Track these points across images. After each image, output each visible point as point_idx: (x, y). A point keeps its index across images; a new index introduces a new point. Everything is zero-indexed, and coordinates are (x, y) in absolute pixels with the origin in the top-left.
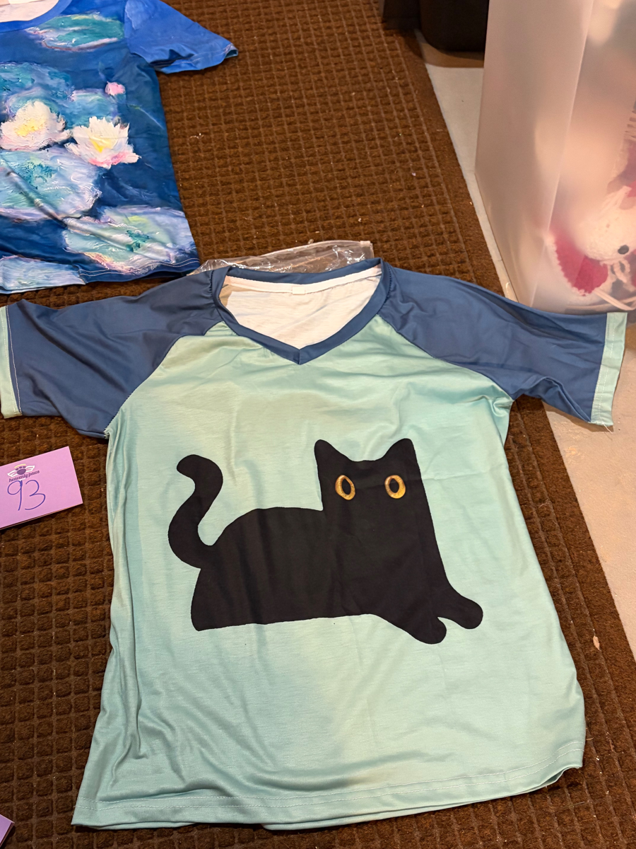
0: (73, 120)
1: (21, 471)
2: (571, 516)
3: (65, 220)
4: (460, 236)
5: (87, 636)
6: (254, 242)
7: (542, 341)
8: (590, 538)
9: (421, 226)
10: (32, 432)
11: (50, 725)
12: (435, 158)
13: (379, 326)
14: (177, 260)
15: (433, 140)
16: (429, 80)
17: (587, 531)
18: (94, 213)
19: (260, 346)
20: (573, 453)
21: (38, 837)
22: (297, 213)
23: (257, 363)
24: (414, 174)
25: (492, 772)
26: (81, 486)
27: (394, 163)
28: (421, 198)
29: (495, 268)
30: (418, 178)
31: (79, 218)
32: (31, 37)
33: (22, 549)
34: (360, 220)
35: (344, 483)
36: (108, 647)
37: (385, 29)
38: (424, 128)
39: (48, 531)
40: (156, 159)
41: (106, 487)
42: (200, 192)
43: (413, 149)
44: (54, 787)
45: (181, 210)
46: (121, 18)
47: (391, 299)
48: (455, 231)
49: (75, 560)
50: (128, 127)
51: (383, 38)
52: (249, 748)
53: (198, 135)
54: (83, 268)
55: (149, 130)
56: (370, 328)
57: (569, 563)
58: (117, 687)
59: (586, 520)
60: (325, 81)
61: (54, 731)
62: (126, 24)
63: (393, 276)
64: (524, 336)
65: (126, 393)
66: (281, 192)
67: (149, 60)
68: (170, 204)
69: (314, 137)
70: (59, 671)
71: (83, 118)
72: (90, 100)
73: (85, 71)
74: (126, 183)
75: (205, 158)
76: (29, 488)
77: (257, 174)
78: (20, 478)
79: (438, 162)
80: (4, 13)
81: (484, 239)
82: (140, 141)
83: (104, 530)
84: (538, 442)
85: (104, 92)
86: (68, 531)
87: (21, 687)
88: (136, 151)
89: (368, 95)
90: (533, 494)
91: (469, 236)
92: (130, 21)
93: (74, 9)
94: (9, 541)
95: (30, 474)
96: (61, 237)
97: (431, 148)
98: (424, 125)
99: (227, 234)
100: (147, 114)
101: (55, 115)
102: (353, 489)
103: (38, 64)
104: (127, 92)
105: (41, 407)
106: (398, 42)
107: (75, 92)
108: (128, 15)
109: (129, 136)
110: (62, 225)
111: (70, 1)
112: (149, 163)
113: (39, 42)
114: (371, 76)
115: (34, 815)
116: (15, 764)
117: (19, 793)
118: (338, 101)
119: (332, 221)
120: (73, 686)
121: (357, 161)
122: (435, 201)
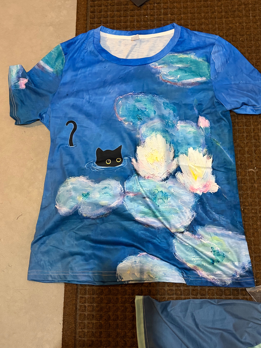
0: (179, 148)
3: (175, 234)
14: (241, 276)
18: (191, 228)
31: (182, 233)
32: (153, 70)
40: (229, 191)
42: (255, 219)
46: (208, 60)
50: (212, 159)
53: (254, 168)
54: (186, 274)
55: (225, 165)
62: (212, 66)
67: (228, 108)
68: (237, 230)
71: (185, 147)
72: (188, 131)
73: (186, 105)
74: (211, 209)
80: (136, 47)
82: (220, 174)
85: (197, 126)
88: (217, 181)
92: (214, 63)
93: (179, 48)
96: (172, 244)
100: (225, 151)
101: (168, 144)
103: (157, 95)
104: (211, 128)
107: (179, 122)
108: (213, 57)
109: (213, 168)
110: (173, 235)
111: (177, 40)
112: (225, 194)
113: (157, 75)
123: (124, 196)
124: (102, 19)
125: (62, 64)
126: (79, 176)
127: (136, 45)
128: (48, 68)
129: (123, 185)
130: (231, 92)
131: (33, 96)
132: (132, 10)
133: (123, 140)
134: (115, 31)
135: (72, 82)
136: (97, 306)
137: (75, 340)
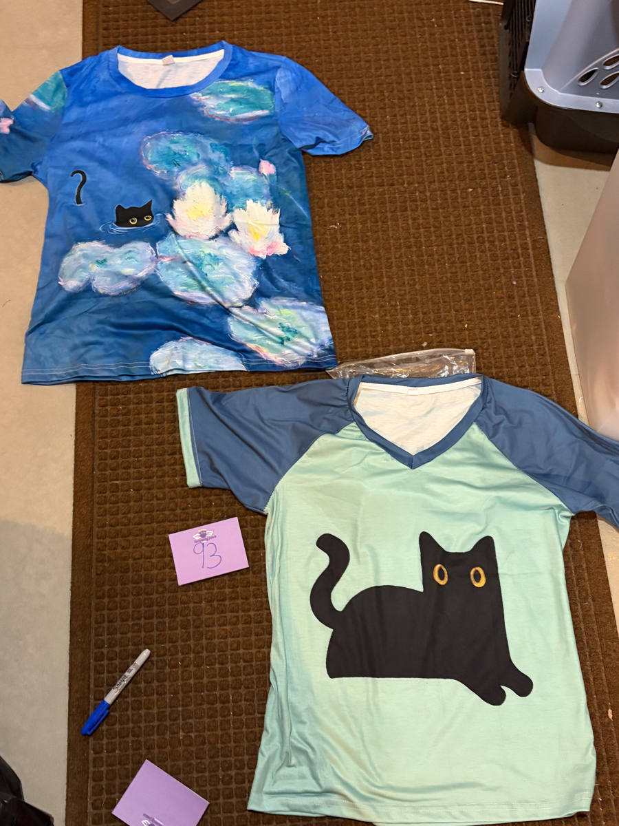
0: (233, 201)
1: (203, 535)
2: (605, 613)
3: (230, 309)
4: (547, 349)
5: (253, 672)
6: (380, 340)
7: (603, 456)
8: (617, 632)
9: (516, 337)
10: (210, 501)
11: (229, 736)
12: (533, 266)
13: (475, 434)
14: (319, 355)
15: (534, 248)
16: (537, 181)
17: (616, 626)
18: (252, 303)
19: (383, 451)
20: (614, 558)
21: (224, 813)
22: (415, 314)
23: (381, 466)
24: (515, 283)
25: (527, 802)
26: (247, 550)
27: (498, 269)
28: (518, 308)
29: (572, 384)
30: (517, 286)
31: (240, 307)
32: (195, 103)
33: (205, 598)
34: (466, 326)
35: (440, 570)
36: (268, 684)
37: (502, 118)
38: (527, 232)
40: (303, 252)
41: (265, 553)
42: (338, 286)
43: (516, 256)
44: (233, 780)
45: (322, 305)
46: (271, 87)
47: (486, 410)
48: (543, 344)
49: (243, 611)
50: (279, 213)
51: (500, 127)
52: (364, 767)
53: (336, 225)
54: (246, 357)
55: (297, 220)
56: (468, 436)
57: (599, 650)
58: (275, 715)
60: (446, 174)
61: (232, 740)
62: (277, 95)
63: (490, 389)
64: (588, 450)
65: (279, 477)
66: (403, 292)
67: (298, 145)
68: (314, 300)
69: (433, 234)
70: (235, 698)
71: (241, 200)
72: (246, 179)
73: (243, 146)
74: (279, 275)
75: (341, 250)
76: (209, 550)
77: (384, 271)
78: (202, 540)
79: (537, 271)
80: (170, 73)
81: (566, 353)
82: (290, 231)
83: (263, 589)
84: (589, 548)
85: (258, 172)
86: (237, 587)
87: (209, 706)
88: (286, 241)
89: (482, 193)
90: (579, 592)
91: (555, 350)
92: (280, 91)
93: (231, 74)
94: (195, 591)
95: (210, 538)
96: (227, 324)
97: (531, 256)
98: (527, 230)
99: (357, 330)
100: (296, 202)
101: (218, 196)
102: (446, 576)
103: (201, 134)
104: (278, 174)
105: (216, 482)
106: (512, 133)
107: (233, 168)
108: (278, 84)
109: (280, 224)
110: (227, 312)
111: (227, 63)
112: (297, 255)
113: (201, 109)
114: (487, 171)
115: (221, 797)
116: (207, 761)
117: (210, 781)
118: (456, 198)
119: (443, 324)
120: (244, 709)
121: (468, 264)
122: (529, 312)
123: (157, 262)
124: (120, 38)
125: (63, 98)
126: (91, 240)
127: (169, 71)
128: (42, 105)
129: (154, 246)
130: (302, 126)
131: (21, 142)
132: (164, 26)
133: (154, 193)
134: (139, 53)
135: (79, 122)
136: (123, 409)
137: (93, 453)
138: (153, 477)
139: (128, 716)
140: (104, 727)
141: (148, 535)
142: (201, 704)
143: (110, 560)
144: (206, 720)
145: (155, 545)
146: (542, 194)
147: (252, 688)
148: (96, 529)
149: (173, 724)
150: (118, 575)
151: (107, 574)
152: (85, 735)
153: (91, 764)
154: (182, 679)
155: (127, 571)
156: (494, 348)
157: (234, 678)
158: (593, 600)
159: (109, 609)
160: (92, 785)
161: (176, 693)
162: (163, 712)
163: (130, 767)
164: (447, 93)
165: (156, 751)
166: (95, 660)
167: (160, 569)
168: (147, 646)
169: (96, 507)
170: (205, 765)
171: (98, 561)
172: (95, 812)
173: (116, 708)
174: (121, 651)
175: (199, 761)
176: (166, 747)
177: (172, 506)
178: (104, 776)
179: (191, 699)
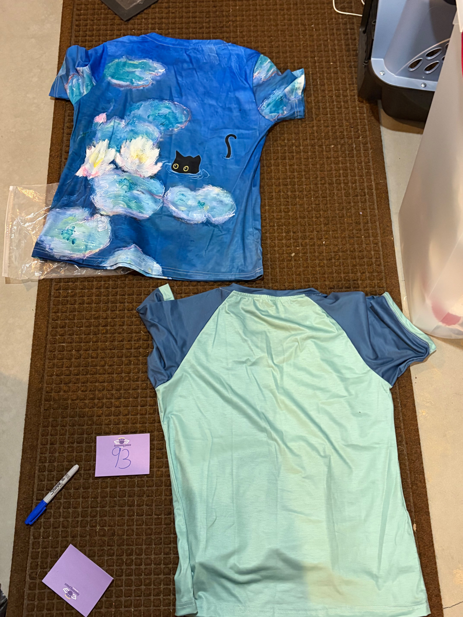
2: (415, 453)
4: (382, 261)
5: (153, 485)
8: (423, 467)
9: (360, 251)
10: (130, 360)
11: (133, 530)
12: (375, 202)
15: (377, 189)
16: (381, 141)
17: (422, 463)
20: (424, 414)
21: (125, 586)
22: (288, 232)
24: (361, 213)
27: (350, 203)
28: (363, 231)
29: (399, 287)
30: (363, 216)
33: (122, 430)
34: (324, 243)
37: (358, 96)
38: (372, 178)
39: (136, 422)
43: (363, 194)
44: (134, 563)
48: (379, 258)
51: (357, 103)
59: (423, 456)
60: (316, 134)
61: (135, 534)
66: (280, 217)
69: (304, 177)
70: (139, 503)
79: (377, 205)
81: (396, 265)
84: (405, 405)
86: (146, 423)
87: (119, 508)
89: (341, 148)
91: (388, 262)
97: (374, 194)
98: (373, 176)
106: (366, 107)
114: (345, 133)
115: (124, 575)
116: (115, 548)
117: (117, 563)
118: (322, 151)
119: (307, 241)
120: (145, 512)
121: (328, 199)
122: (371, 234)
132: (119, 25)
136: (71, 292)
137: (48, 323)
138: (90, 341)
139: (60, 512)
140: (42, 520)
141: (84, 383)
142: (114, 507)
143: (54, 400)
144: (117, 518)
145: (88, 391)
146: (385, 151)
147: (152, 496)
148: (46, 377)
149: (92, 520)
150: (60, 411)
151: (52, 410)
152: (28, 525)
153: (31, 546)
154: (101, 488)
155: (66, 408)
156: (344, 259)
157: (139, 489)
158: (407, 444)
159: (51, 435)
160: (30, 562)
161: (96, 497)
162: (86, 511)
163: (59, 549)
164: (320, 77)
165: (79, 538)
166: (39, 471)
167: (90, 408)
168: (77, 462)
169: (47, 361)
170: (114, 551)
171: (46, 400)
172: (31, 581)
173: (51, 506)
174: (58, 465)
175: (109, 548)
176: (86, 537)
177: (103, 363)
178: (40, 555)
179: (107, 503)
